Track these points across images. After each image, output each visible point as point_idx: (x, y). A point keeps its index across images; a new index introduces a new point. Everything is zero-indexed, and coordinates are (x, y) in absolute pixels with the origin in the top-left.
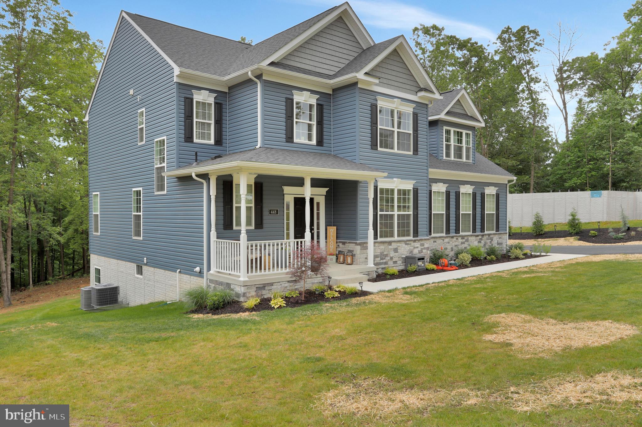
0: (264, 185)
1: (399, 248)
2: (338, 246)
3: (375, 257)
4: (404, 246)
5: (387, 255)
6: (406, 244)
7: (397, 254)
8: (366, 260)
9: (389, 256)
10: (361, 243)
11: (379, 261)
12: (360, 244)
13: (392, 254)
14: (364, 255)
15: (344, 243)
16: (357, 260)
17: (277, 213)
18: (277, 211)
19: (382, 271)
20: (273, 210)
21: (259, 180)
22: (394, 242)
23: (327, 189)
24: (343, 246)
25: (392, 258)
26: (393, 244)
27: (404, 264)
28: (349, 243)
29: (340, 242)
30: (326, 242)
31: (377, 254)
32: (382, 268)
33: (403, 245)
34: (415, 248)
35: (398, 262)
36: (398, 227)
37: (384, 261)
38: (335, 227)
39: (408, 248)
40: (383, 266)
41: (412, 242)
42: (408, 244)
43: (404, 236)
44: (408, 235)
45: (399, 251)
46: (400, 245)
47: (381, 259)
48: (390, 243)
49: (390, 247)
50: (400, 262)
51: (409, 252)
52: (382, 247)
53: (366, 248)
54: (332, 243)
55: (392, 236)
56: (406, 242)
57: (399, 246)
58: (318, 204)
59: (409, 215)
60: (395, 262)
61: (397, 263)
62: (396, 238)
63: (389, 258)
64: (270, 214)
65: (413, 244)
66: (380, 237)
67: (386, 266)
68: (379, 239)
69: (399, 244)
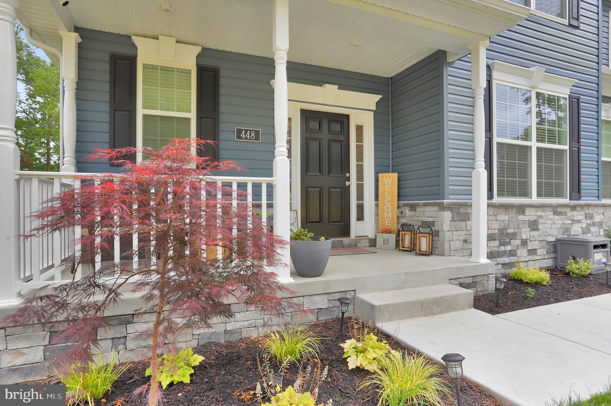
0: (222, 73)
1: (540, 221)
2: (402, 213)
3: (491, 238)
4: (552, 216)
5: (513, 236)
6: (555, 213)
7: (535, 233)
8: (467, 246)
9: (518, 237)
10: (454, 204)
11: (496, 249)
12: (451, 208)
13: (526, 233)
14: (459, 233)
15: (413, 207)
16: (443, 245)
17: (257, 138)
18: (257, 133)
19: (503, 271)
20: (246, 131)
21: (209, 62)
22: (531, 206)
23: (378, 97)
24: (413, 213)
25: (524, 243)
26: (528, 211)
27: (552, 256)
28: (425, 205)
29: (405, 205)
30: (377, 205)
31: (493, 232)
32: (504, 265)
33: (549, 214)
34: (574, 222)
35: (539, 252)
36: (539, 177)
37: (508, 248)
38: (396, 175)
39: (559, 220)
40: (506, 260)
41: (568, 210)
42: (560, 214)
43: (549, 194)
44: (560, 194)
45: (540, 226)
46: (543, 214)
47: (502, 244)
48: (521, 209)
49: (521, 217)
50: (541, 252)
51: (561, 231)
52: (503, 217)
53: (466, 218)
54: (388, 208)
55: (525, 193)
56: (556, 210)
57: (541, 217)
58: (359, 128)
59: (562, 151)
60: (532, 252)
61: (535, 254)
62: (534, 199)
63: (518, 242)
64: (239, 137)
65: (570, 213)
66: (499, 195)
67: (513, 259)
68: (497, 199)
69: (539, 213)
